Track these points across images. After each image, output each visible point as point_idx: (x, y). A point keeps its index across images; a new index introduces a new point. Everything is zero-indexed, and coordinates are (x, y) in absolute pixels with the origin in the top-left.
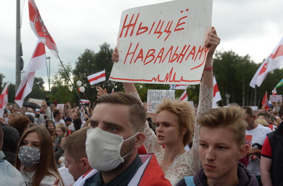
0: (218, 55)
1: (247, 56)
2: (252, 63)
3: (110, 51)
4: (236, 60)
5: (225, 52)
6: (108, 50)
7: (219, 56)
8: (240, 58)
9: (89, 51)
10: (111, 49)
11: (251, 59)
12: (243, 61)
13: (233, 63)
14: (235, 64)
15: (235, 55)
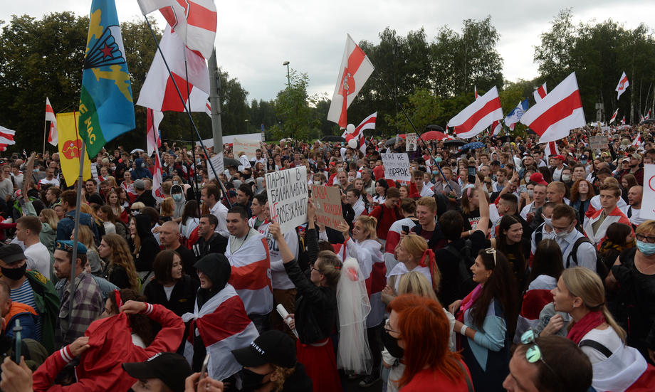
0: (584, 31)
1: (640, 30)
3: (397, 39)
4: (619, 37)
5: (599, 26)
6: (394, 40)
7: (588, 33)
9: (365, 43)
11: (646, 35)
12: (632, 38)
13: (613, 43)
14: (617, 45)
15: (617, 29)
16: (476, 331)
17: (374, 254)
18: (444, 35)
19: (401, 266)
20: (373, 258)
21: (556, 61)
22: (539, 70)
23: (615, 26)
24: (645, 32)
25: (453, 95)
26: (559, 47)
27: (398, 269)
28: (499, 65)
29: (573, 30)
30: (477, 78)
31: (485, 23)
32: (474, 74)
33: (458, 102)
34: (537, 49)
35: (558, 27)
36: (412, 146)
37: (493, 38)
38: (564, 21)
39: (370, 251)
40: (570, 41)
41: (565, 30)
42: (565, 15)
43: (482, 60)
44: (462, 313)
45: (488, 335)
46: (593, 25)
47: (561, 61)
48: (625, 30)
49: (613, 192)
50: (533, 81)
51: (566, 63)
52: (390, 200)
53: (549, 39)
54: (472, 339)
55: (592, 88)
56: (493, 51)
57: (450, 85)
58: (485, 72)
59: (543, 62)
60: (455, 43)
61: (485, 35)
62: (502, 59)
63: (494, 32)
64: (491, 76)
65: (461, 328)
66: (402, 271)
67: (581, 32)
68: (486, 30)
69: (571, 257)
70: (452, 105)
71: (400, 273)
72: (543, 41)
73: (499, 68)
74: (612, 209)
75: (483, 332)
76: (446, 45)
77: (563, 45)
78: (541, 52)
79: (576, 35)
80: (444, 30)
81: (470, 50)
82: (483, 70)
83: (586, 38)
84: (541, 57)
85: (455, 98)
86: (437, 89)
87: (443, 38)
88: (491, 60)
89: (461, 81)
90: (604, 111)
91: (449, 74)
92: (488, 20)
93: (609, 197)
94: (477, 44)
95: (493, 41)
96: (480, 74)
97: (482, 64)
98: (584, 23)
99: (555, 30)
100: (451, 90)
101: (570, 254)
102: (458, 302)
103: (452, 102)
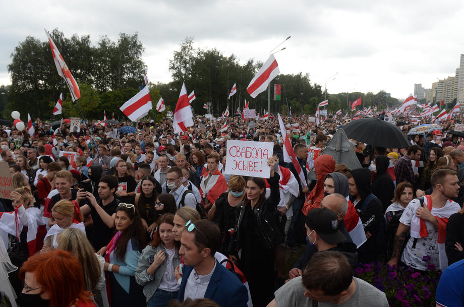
0: (201, 54)
1: (232, 58)
2: (237, 65)
3: (64, 40)
4: (220, 60)
5: (209, 51)
6: (62, 40)
7: (203, 55)
8: (225, 58)
10: (66, 39)
11: (235, 61)
12: (228, 62)
13: (217, 64)
14: (220, 66)
15: (219, 55)
16: (120, 266)
17: (38, 219)
18: (104, 42)
19: (56, 227)
20: (38, 222)
21: (183, 71)
22: (172, 76)
23: (218, 53)
24: (234, 59)
25: (110, 89)
26: (185, 62)
27: (54, 230)
28: (144, 71)
29: (193, 52)
30: (129, 78)
31: (133, 38)
32: (126, 75)
33: (114, 95)
34: (171, 61)
35: (184, 48)
36: (76, 128)
37: (140, 50)
38: (188, 45)
39: (34, 216)
40: (192, 59)
41: (189, 51)
42: (189, 41)
43: (132, 66)
44: (108, 255)
45: (130, 266)
46: (206, 51)
47: (186, 72)
48: (224, 56)
49: (215, 159)
50: (168, 84)
51: (189, 74)
52: (52, 172)
53: (179, 56)
54: (117, 272)
55: (205, 92)
56: (140, 60)
57: (108, 82)
58: (134, 74)
59: (175, 72)
60: (112, 50)
61: (134, 47)
62: (146, 66)
63: (140, 46)
64: (139, 78)
65: (108, 267)
66: (58, 231)
67: (199, 54)
68: (135, 42)
69: (181, 204)
70: (110, 97)
71: (56, 233)
72: (174, 57)
73: (144, 72)
74: (215, 171)
75: (126, 265)
76: (105, 51)
77: (188, 61)
78: (174, 64)
79: (195, 55)
80: (105, 38)
81: (123, 57)
82: (133, 72)
83: (202, 59)
84: (173, 68)
85: (112, 92)
86: (97, 84)
87: (103, 44)
88: (138, 66)
89: (116, 80)
90: (212, 108)
91: (108, 73)
92: (136, 35)
93: (212, 163)
94: (128, 53)
95: (140, 52)
96: (131, 75)
97: (133, 68)
98: (201, 49)
99: (182, 50)
100: (108, 86)
101: (180, 202)
102: (103, 248)
103: (110, 95)
